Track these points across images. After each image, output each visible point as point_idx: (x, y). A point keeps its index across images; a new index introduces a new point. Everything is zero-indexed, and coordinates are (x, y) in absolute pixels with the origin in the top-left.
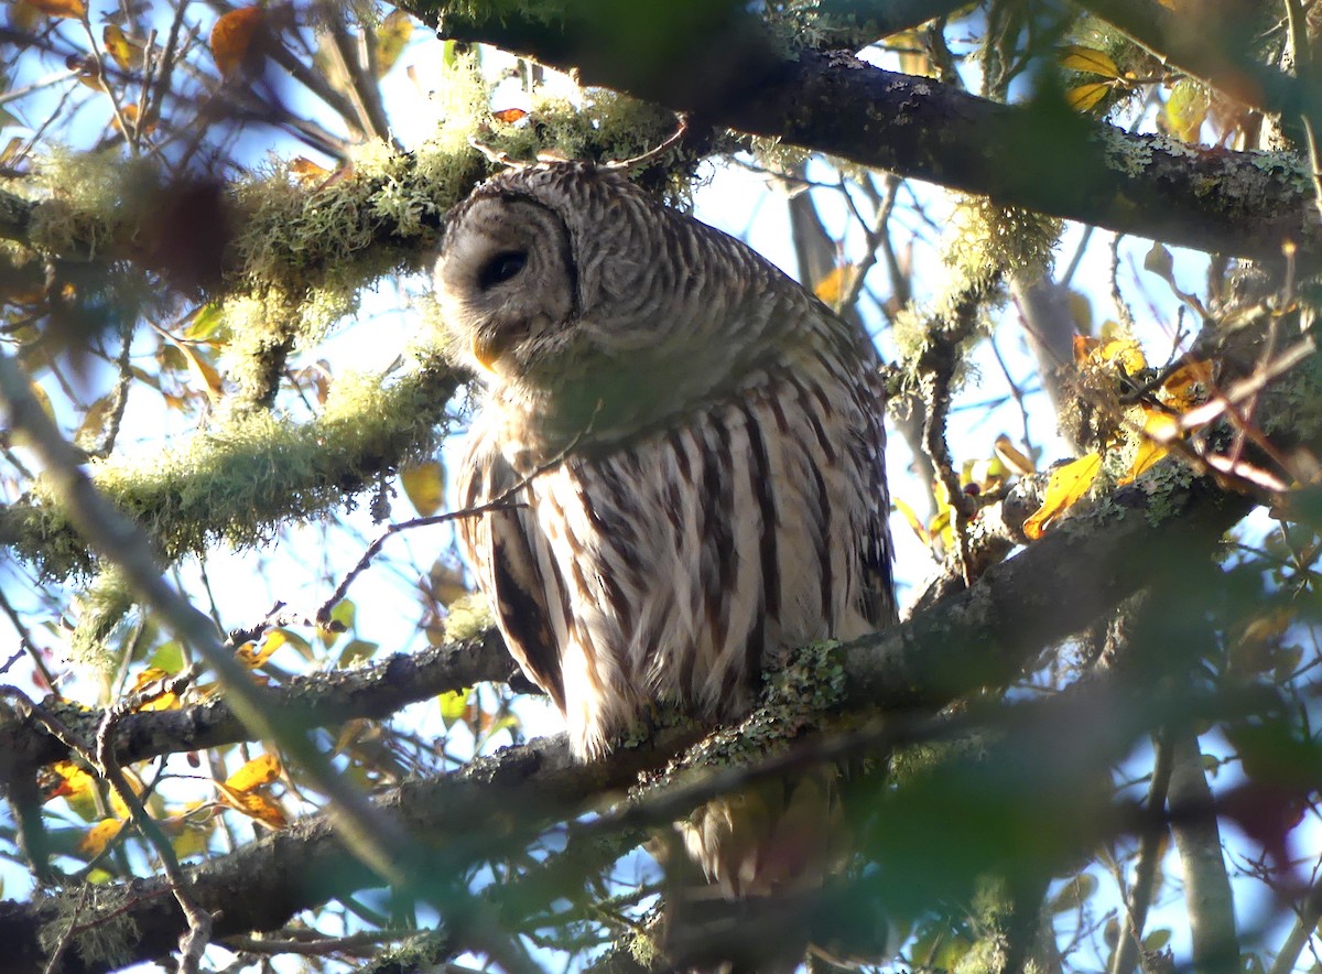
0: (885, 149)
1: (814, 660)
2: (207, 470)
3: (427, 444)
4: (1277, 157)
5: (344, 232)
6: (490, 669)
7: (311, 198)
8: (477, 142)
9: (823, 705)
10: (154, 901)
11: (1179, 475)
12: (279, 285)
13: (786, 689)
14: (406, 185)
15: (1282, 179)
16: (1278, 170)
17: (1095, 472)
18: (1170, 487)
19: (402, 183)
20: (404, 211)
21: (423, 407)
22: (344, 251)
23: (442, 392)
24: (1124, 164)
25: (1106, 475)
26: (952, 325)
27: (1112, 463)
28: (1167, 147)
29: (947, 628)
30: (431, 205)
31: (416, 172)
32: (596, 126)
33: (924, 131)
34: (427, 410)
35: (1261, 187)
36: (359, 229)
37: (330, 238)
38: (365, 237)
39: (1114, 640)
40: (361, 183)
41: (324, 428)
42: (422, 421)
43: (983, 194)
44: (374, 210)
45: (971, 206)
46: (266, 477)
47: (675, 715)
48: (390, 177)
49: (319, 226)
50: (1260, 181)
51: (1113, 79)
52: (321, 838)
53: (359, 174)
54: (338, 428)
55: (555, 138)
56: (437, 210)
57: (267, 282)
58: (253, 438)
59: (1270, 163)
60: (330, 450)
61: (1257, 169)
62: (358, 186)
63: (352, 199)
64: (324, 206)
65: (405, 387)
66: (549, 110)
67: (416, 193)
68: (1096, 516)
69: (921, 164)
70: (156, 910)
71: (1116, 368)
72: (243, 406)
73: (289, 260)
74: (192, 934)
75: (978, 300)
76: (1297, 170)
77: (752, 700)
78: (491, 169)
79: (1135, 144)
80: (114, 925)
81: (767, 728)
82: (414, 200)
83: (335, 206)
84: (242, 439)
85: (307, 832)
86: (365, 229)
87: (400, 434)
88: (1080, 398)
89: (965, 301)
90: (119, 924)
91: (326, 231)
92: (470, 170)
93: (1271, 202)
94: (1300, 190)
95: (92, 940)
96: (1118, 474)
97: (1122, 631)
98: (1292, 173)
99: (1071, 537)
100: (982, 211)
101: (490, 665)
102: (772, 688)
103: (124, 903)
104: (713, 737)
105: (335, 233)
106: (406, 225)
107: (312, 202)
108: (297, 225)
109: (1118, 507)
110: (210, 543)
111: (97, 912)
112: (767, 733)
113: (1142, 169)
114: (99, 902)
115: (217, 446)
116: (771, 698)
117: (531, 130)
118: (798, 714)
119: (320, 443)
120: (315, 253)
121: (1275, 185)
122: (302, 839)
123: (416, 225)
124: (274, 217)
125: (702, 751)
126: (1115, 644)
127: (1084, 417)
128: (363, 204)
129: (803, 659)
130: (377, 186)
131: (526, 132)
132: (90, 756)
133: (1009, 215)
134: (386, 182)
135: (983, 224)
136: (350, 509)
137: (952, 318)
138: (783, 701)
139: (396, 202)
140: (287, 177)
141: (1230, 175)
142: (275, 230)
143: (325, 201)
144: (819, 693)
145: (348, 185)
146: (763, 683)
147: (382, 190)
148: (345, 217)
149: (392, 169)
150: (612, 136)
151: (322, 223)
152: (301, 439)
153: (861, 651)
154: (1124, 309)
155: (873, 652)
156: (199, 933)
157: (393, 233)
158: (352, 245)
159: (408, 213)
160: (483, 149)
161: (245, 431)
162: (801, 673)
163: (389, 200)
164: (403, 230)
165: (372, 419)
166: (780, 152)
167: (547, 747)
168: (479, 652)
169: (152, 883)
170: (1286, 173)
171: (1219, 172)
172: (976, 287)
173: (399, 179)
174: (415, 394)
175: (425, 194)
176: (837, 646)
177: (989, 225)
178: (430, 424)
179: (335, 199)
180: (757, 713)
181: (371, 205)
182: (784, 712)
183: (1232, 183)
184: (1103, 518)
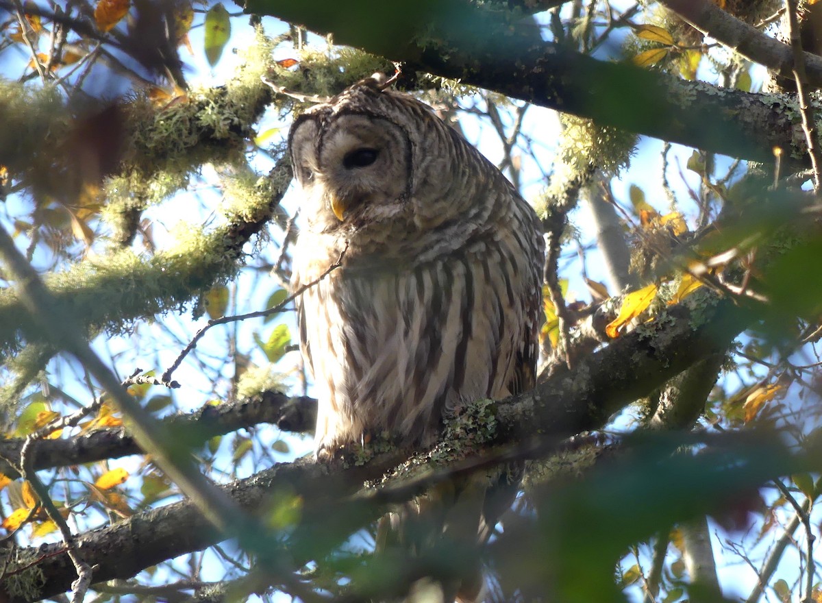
0: (526, 88)
1: (477, 412)
2: (92, 285)
3: (231, 271)
4: (776, 97)
5: (180, 135)
6: (266, 415)
7: (160, 114)
8: (267, 80)
9: (482, 440)
10: (54, 558)
11: (711, 297)
12: (139, 168)
13: (458, 430)
14: (221, 106)
15: (779, 111)
16: (776, 105)
17: (653, 296)
18: (705, 305)
19: (218, 105)
20: (218, 122)
21: (230, 247)
22: (180, 148)
23: (242, 239)
24: (679, 100)
25: (659, 299)
26: (563, 202)
27: (664, 291)
28: (706, 89)
29: (562, 393)
30: (236, 119)
31: (227, 99)
32: (342, 71)
33: (552, 77)
34: (232, 249)
35: (765, 116)
36: (190, 133)
37: (171, 139)
38: (193, 139)
39: (664, 404)
40: (192, 104)
41: (167, 260)
42: (228, 256)
43: (588, 118)
44: (200, 122)
45: (581, 125)
46: (129, 290)
47: (387, 445)
48: (210, 101)
49: (165, 131)
50: (765, 112)
51: (670, 46)
52: (160, 521)
53: (190, 99)
54: (175, 261)
55: (315, 78)
56: (239, 122)
57: (131, 166)
58: (121, 266)
59: (771, 100)
60: (169, 274)
61: (763, 104)
62: (190, 106)
63: (185, 114)
64: (168, 119)
65: (218, 235)
66: (312, 60)
67: (227, 112)
68: (657, 323)
69: (549, 98)
70: (56, 564)
71: (668, 231)
72: (113, 245)
73: (145, 153)
74: (80, 579)
75: (580, 186)
76: (788, 105)
77: (437, 437)
78: (274, 97)
79: (686, 87)
80: (28, 573)
81: (446, 454)
82: (226, 116)
83: (175, 119)
84: (115, 266)
85: (152, 517)
86: (194, 134)
87: (215, 264)
88: (644, 249)
89: (571, 187)
90: (32, 573)
91: (169, 134)
92: (261, 97)
93: (772, 125)
94: (790, 118)
95: (15, 582)
96: (667, 298)
97: (669, 398)
98: (785, 107)
99: (641, 336)
100: (587, 129)
101: (266, 414)
102: (449, 429)
103: (36, 559)
104: (412, 460)
105: (175, 136)
106: (219, 131)
107: (161, 116)
108: (151, 130)
109: (671, 318)
110: (92, 332)
111: (18, 564)
112: (446, 458)
113: (690, 104)
114: (19, 558)
115: (98, 270)
116: (449, 435)
117: (300, 73)
118: (466, 446)
119: (163, 269)
120: (161, 149)
121: (774, 115)
122: (149, 520)
123: (227, 132)
124: (136, 125)
125: (405, 468)
126: (664, 407)
127: (647, 262)
128: (193, 118)
129: (469, 412)
130: (202, 106)
131: (297, 74)
132: (16, 465)
133: (605, 131)
134: (208, 103)
135: (588, 137)
136: (181, 312)
137: (563, 198)
138: (457, 437)
139: (214, 117)
140: (145, 100)
141: (745, 108)
142: (137, 133)
143: (169, 115)
144: (479, 433)
145: (183, 105)
146: (443, 426)
147: (204, 109)
148: (181, 126)
149: (211, 96)
150: (352, 77)
151: (166, 130)
152: (151, 266)
153: (506, 406)
154: (671, 194)
155: (514, 407)
156: (84, 579)
157: (212, 136)
158: (185, 144)
159: (221, 124)
160: (270, 84)
161: (116, 261)
162: (468, 420)
163: (209, 115)
164: (218, 135)
165: (197, 254)
166: (460, 89)
167: (306, 464)
168: (259, 405)
169: (53, 547)
170: (782, 107)
171: (739, 106)
172: (579, 178)
173: (216, 102)
174: (224, 239)
175: (232, 112)
176: (491, 403)
177: (592, 137)
178: (234, 258)
179: (175, 115)
180: (440, 445)
181: (198, 119)
182: (457, 444)
183: (747, 113)
184: (662, 324)
